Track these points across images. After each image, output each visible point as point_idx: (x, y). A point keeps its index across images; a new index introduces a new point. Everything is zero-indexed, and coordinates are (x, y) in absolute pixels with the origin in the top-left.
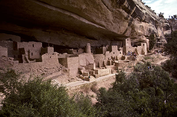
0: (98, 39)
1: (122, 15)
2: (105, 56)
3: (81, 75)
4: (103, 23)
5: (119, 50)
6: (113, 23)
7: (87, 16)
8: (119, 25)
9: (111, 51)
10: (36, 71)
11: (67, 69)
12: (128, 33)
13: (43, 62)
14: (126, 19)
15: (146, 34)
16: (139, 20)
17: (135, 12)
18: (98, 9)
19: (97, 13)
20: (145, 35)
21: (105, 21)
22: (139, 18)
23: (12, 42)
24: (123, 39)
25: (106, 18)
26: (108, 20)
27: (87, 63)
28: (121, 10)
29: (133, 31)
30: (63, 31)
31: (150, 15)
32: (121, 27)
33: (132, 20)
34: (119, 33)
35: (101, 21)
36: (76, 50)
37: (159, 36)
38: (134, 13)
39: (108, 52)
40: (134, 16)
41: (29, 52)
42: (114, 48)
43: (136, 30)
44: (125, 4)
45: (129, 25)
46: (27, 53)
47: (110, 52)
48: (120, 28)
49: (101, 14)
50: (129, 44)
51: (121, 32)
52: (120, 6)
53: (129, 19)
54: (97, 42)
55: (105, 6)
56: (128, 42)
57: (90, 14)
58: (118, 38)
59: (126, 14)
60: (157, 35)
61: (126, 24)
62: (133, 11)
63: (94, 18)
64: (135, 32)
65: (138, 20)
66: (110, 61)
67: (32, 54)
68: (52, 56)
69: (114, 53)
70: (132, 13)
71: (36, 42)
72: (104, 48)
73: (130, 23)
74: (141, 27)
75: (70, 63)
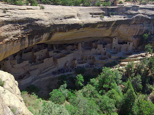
9: (97, 48)
11: (57, 65)
12: (114, 35)
27: (74, 58)
29: (119, 33)
40: (117, 25)
42: (100, 46)
44: (98, 26)
50: (116, 42)
52: (94, 28)
61: (109, 31)
66: (91, 57)
67: (42, 55)
68: (49, 59)
69: (99, 49)
70: (112, 25)
71: (44, 50)
72: (94, 44)
73: (113, 30)
74: (128, 30)
75: (59, 61)
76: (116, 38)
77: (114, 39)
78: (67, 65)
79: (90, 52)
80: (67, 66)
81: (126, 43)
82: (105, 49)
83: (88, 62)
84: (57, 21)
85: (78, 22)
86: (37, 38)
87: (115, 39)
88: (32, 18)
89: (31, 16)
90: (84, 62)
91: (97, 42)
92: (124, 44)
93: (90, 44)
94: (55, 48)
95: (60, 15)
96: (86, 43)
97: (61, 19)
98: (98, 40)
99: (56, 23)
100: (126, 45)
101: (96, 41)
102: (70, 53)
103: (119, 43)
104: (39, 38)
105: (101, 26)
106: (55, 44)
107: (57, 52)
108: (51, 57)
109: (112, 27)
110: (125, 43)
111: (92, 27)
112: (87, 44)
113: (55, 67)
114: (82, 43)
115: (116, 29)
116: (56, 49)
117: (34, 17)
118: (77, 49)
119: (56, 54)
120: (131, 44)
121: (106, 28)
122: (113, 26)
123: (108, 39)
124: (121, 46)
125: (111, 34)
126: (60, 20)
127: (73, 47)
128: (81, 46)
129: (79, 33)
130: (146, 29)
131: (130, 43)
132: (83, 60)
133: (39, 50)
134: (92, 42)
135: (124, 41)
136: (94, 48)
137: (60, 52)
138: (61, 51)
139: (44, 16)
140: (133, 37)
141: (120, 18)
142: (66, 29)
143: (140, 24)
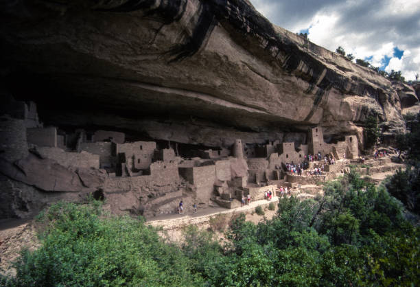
0: (258, 130)
1: (297, 88)
2: (269, 162)
3: (218, 198)
4: (261, 104)
5: (297, 150)
6: (280, 102)
7: (227, 95)
8: (293, 105)
9: (282, 152)
10: (140, 190)
11: (192, 187)
12: (316, 118)
13: (152, 175)
14: (308, 92)
15: (357, 117)
16: (338, 91)
17: (327, 78)
18: (245, 83)
19: (244, 89)
20: (354, 119)
21: (265, 101)
22: (337, 89)
23: (110, 143)
24: (306, 128)
25: (265, 95)
26: (269, 98)
27: (232, 175)
28: (294, 79)
29: (326, 113)
30: (194, 120)
31: (364, 79)
32: (299, 108)
33: (320, 94)
34: (297, 119)
35: (256, 101)
36: (217, 152)
37: (389, 119)
38: (324, 80)
39: (274, 156)
40: (325, 85)
41: (133, 158)
42: (289, 147)
43: (332, 110)
44: (300, 67)
45: (316, 103)
46: (129, 161)
47: (279, 154)
48: (297, 109)
49: (255, 89)
50: (319, 138)
51: (300, 118)
52: (290, 73)
53: (314, 92)
54: (256, 135)
55: (259, 76)
56: (318, 134)
57: (233, 92)
58: (297, 127)
59: (305, 85)
60: (384, 118)
61: (309, 101)
62: (321, 77)
63: (242, 98)
64: (331, 114)
65: (335, 93)
66: (278, 172)
67: (139, 160)
68: (168, 165)
69: (287, 156)
70: (319, 82)
73: (318, 99)
74: (343, 106)
75: (198, 176)
76: (317, 130)
77: (314, 130)
78: (221, 191)
79: (267, 162)
80: (220, 193)
81: (343, 139)
82: (300, 156)
87: (317, 132)
91: (272, 144)
92: (339, 143)
98: (274, 141)
100: (344, 142)
101: (270, 143)
109: (318, 88)
115: (323, 98)
118: (231, 157)
120: (355, 139)
121: (309, 85)
122: (320, 85)
124: (334, 146)
125: (312, 113)
127: (219, 153)
128: (241, 148)
131: (352, 137)
136: (275, 152)
143: (359, 95)
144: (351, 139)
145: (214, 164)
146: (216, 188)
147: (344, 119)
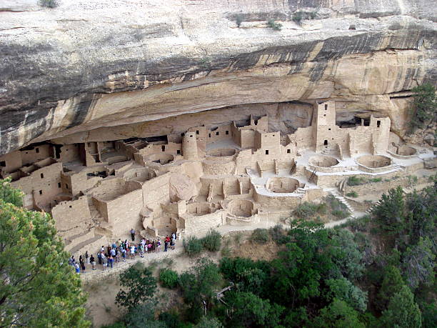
2: (236, 164)
9: (259, 147)
11: (107, 227)
12: (322, 93)
15: (396, 87)
16: (357, 56)
17: (326, 50)
20: (390, 90)
22: (355, 54)
27: (171, 193)
29: (338, 86)
32: (282, 90)
33: (321, 69)
35: (198, 105)
36: (160, 146)
38: (322, 53)
40: (329, 56)
41: (32, 193)
42: (270, 139)
43: (346, 83)
45: (313, 80)
47: (254, 151)
49: (190, 100)
50: (328, 120)
53: (305, 71)
56: (327, 112)
62: (314, 53)
64: (347, 88)
65: (353, 59)
66: (241, 185)
67: (41, 192)
68: (74, 203)
69: (267, 152)
70: (312, 57)
71: (48, 167)
72: (245, 132)
73: (316, 75)
74: (369, 74)
75: (114, 210)
76: (326, 106)
77: (321, 108)
78: (147, 223)
79: (232, 164)
80: (146, 227)
81: (367, 124)
82: (289, 151)
83: (230, 204)
84: (106, 49)
85: (185, 50)
86: (31, 119)
87: (326, 109)
88: (13, 43)
89: (10, 38)
90: (214, 205)
91: (256, 123)
92: (359, 128)
93: (227, 133)
94: (90, 158)
95: (116, 28)
96: (215, 132)
97: (122, 43)
98: (259, 118)
99: (103, 59)
100: (367, 127)
101: (252, 122)
102: (155, 176)
103: (342, 124)
104: (40, 118)
105: (271, 61)
106: (89, 144)
107: (103, 174)
108: (82, 194)
109: (312, 63)
110: (363, 121)
111: (241, 67)
112: (217, 134)
113: (97, 237)
114: (198, 132)
115: (327, 72)
116: (98, 161)
117: (21, 41)
118: (179, 157)
119: (99, 182)
120: (386, 123)
121: (289, 68)
122: (316, 60)
123: (299, 111)
124: (349, 137)
125: (308, 91)
126: (121, 47)
127: (163, 148)
128: (196, 144)
129: (189, 91)
130: (430, 68)
131: (381, 120)
132: (209, 198)
133: (31, 172)
134: (238, 126)
135: (359, 115)
136: (248, 148)
137: (113, 174)
138: (118, 171)
139: (57, 33)
140: (389, 96)
141: (338, 29)
142: (142, 79)
143: (408, 49)
144: (379, 123)
145: (140, 187)
146: (142, 218)
147: (370, 93)
